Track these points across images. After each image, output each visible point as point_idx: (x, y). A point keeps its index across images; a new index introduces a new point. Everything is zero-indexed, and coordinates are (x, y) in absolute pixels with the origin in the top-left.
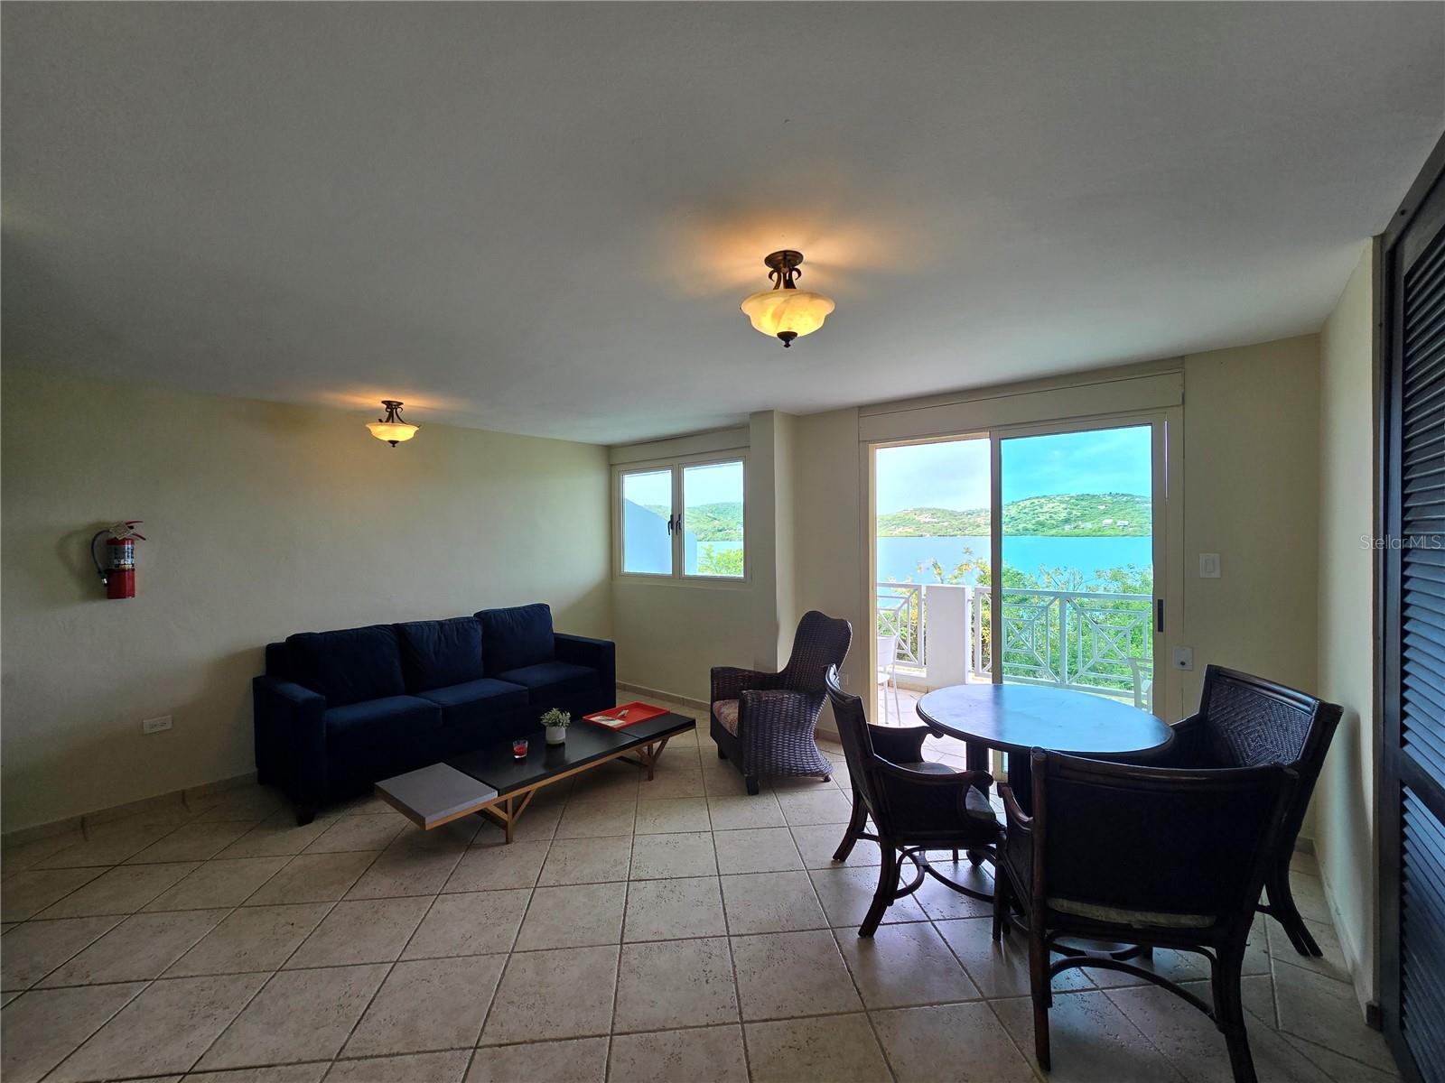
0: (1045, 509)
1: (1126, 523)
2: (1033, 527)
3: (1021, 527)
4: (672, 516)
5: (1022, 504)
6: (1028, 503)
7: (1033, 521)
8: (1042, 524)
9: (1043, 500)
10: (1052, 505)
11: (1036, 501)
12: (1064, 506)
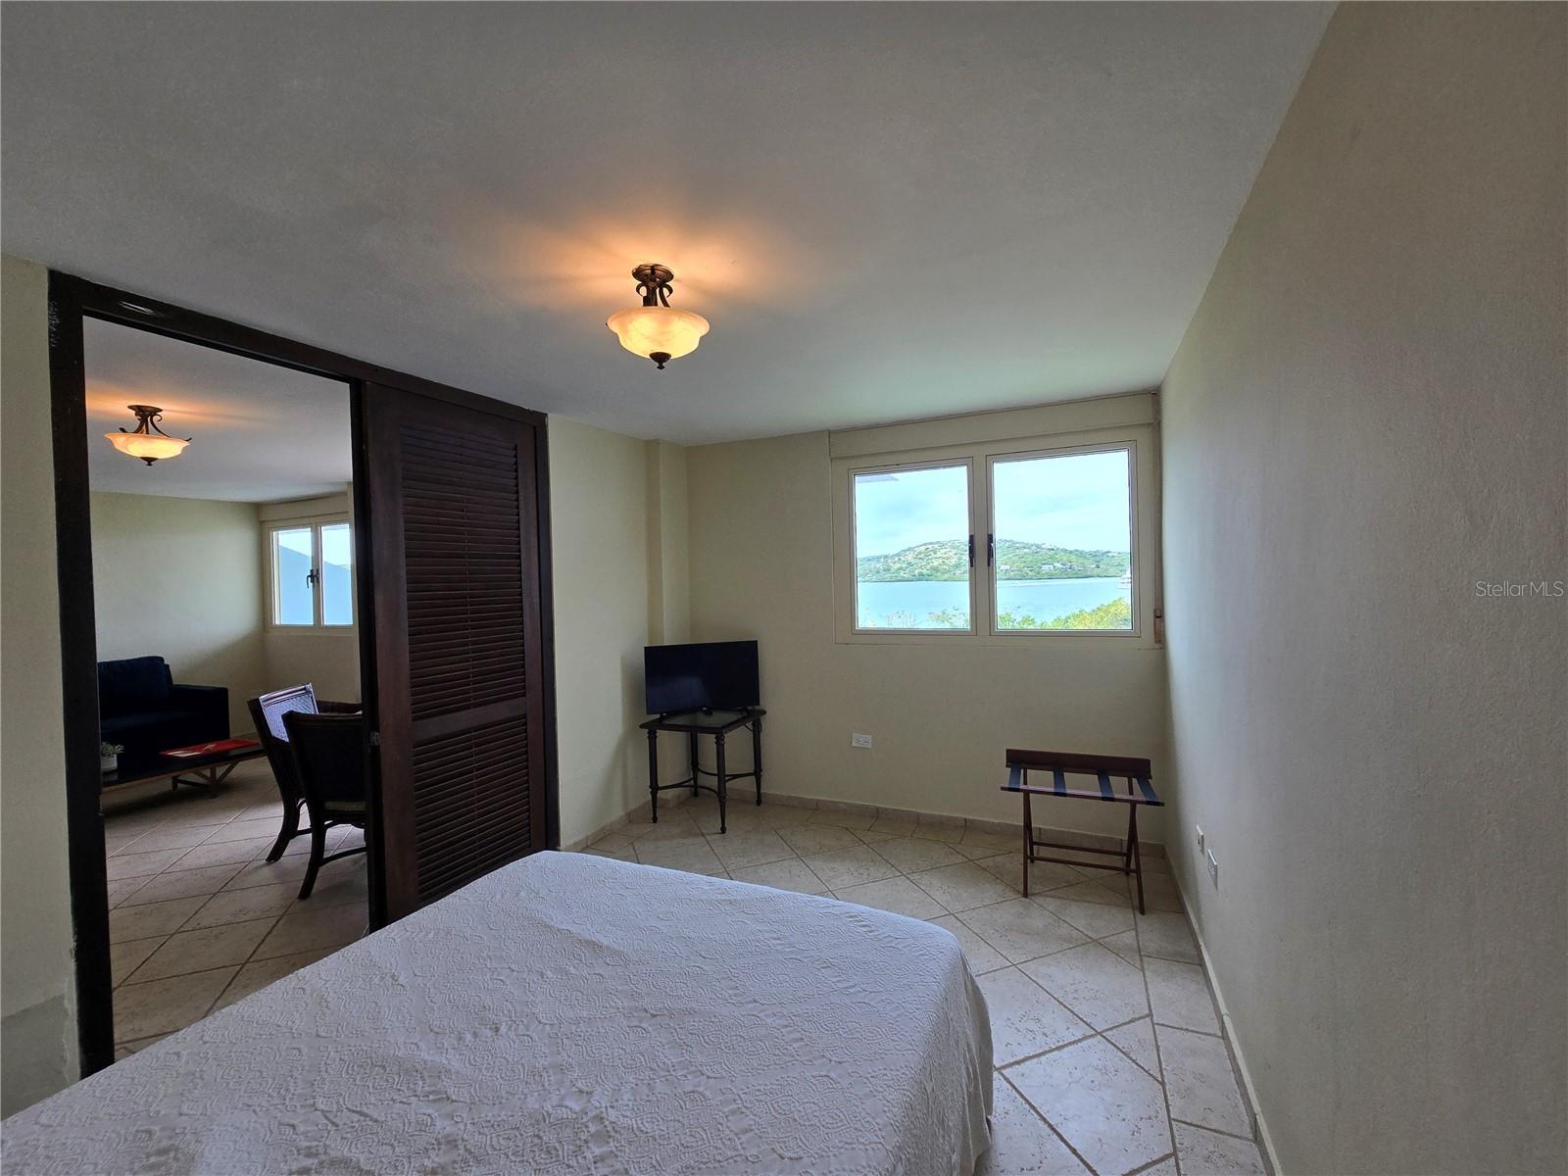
0: (939, 555)
1: (1008, 567)
2: (928, 572)
3: (916, 572)
4: (312, 571)
5: (918, 550)
6: (923, 548)
7: (928, 567)
8: (936, 569)
9: (936, 546)
10: (943, 551)
11: (929, 546)
12: (954, 551)
